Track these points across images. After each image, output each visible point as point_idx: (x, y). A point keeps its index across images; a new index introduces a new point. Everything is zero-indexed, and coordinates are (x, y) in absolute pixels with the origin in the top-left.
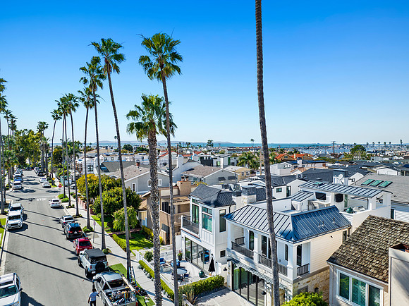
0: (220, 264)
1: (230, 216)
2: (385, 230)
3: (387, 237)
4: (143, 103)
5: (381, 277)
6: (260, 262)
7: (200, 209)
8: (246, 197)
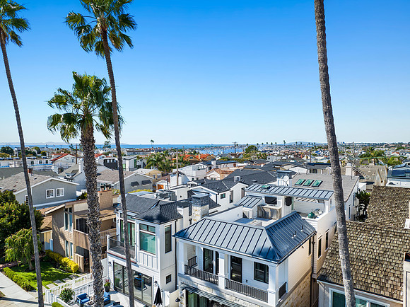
0: (167, 293)
1: (182, 234)
2: (364, 235)
3: (370, 244)
4: (75, 86)
5: (387, 294)
6: (226, 288)
7: (138, 226)
8: (199, 208)
